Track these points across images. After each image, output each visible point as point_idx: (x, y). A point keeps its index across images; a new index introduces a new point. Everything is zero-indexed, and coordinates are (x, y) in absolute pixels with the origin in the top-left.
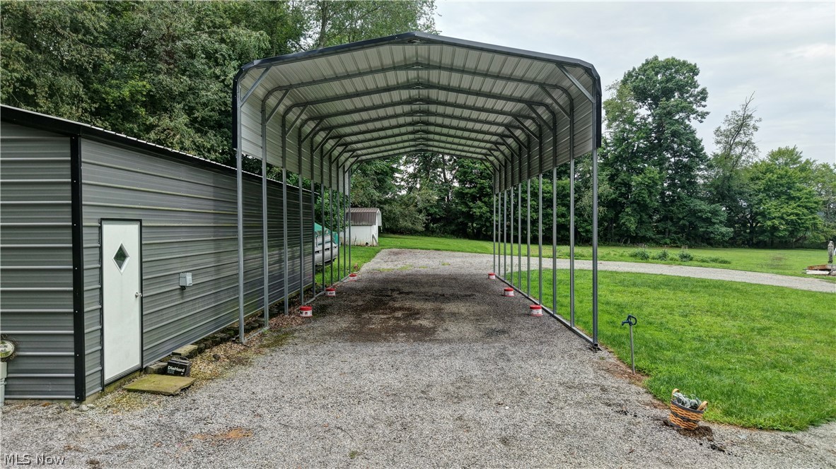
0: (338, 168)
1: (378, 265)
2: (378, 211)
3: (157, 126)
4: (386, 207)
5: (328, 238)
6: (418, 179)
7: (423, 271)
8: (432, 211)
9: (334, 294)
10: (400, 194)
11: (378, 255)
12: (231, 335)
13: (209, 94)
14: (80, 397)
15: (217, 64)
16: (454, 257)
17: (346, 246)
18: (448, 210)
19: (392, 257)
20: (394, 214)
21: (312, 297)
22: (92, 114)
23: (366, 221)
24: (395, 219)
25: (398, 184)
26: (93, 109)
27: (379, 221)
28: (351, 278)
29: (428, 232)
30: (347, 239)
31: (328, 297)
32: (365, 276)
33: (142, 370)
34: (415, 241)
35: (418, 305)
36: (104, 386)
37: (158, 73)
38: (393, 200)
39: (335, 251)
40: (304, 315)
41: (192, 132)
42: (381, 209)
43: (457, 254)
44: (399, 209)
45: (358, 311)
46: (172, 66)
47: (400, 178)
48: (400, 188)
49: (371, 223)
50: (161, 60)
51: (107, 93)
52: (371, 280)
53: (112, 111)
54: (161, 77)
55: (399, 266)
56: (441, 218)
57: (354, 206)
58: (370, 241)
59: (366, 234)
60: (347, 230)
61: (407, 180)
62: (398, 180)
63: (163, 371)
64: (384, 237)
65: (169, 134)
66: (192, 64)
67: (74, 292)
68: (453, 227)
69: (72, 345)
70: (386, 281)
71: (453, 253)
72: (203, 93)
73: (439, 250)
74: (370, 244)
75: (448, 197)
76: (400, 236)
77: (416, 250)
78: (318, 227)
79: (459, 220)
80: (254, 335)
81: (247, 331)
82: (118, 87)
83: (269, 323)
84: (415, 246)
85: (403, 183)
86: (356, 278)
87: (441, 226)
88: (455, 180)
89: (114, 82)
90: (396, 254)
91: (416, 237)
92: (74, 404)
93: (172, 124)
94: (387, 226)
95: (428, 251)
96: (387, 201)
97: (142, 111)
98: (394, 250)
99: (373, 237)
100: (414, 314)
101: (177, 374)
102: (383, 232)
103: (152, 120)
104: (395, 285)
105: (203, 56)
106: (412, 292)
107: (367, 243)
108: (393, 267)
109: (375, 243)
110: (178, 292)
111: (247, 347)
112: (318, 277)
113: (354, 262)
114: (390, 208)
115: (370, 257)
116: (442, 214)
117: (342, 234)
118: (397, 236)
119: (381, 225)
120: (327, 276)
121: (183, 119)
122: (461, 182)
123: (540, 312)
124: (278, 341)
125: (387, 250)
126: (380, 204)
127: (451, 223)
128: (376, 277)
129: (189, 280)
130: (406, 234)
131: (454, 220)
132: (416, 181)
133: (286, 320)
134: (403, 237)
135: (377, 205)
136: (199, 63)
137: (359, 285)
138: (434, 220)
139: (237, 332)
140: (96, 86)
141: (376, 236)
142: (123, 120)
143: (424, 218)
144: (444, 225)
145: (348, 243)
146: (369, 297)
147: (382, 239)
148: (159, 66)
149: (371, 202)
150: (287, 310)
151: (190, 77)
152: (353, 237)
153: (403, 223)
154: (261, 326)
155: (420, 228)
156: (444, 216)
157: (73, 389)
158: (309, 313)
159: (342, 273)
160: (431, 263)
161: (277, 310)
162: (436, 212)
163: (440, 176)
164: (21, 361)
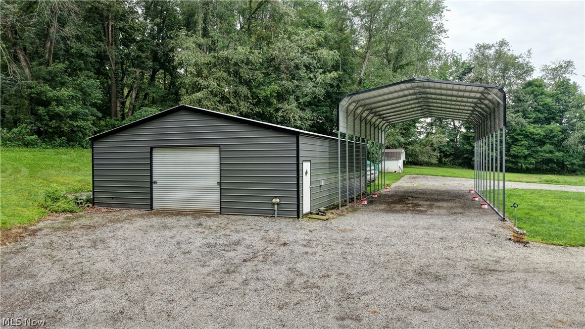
0: (379, 130)
1: (402, 184)
2: (403, 151)
3: (282, 108)
4: (410, 147)
5: (373, 168)
6: (434, 127)
7: (429, 188)
8: (444, 149)
9: (377, 196)
10: (420, 137)
11: (402, 179)
12: (336, 207)
13: (307, 89)
14: (298, 217)
15: (311, 72)
16: (454, 180)
17: (382, 173)
18: (456, 149)
19: (412, 180)
20: (416, 152)
21: (366, 197)
22: (253, 105)
23: (395, 157)
24: (416, 156)
25: (419, 130)
26: (254, 103)
27: (403, 157)
28: (385, 190)
29: (441, 164)
30: (383, 169)
31: (373, 198)
32: (394, 189)
33: (311, 213)
34: (430, 170)
35: (421, 203)
36: (303, 215)
37: (282, 80)
38: (415, 141)
39: (377, 175)
40: (363, 203)
41: (298, 110)
42: (406, 148)
43: (457, 179)
44: (419, 148)
45: (389, 203)
46: (288, 75)
47: (420, 126)
48: (420, 133)
49: (398, 158)
50: (283, 72)
51: (259, 93)
52: (396, 192)
53: (261, 102)
54: (283, 82)
55: (415, 185)
56: (451, 154)
57: (388, 148)
58: (397, 170)
59: (395, 165)
60: (383, 163)
61: (426, 128)
62: (419, 128)
63: (318, 214)
64: (408, 168)
65: (288, 112)
66: (298, 73)
67: (297, 184)
68: (460, 161)
69: (296, 200)
70: (406, 192)
71: (454, 178)
72: (304, 89)
73: (445, 176)
74: (397, 172)
75: (457, 139)
76: (420, 167)
77: (428, 176)
78: (368, 162)
79: (465, 156)
80: (344, 208)
81: (342, 206)
82: (264, 90)
83: (349, 205)
84: (429, 173)
85: (422, 130)
86: (388, 190)
87: (452, 160)
88: (462, 127)
89: (263, 87)
90: (414, 178)
91: (431, 168)
92: (297, 219)
93: (289, 107)
94: (410, 160)
95: (437, 177)
96: (409, 144)
97: (275, 101)
98: (413, 176)
99: (399, 167)
100: (417, 205)
101: (322, 215)
102: (406, 164)
103: (280, 105)
104: (410, 194)
105: (304, 68)
106: (419, 198)
107: (395, 171)
108: (411, 186)
109: (400, 171)
110: (319, 187)
111: (342, 211)
112: (368, 189)
113: (387, 182)
114: (412, 148)
115: (397, 180)
116: (452, 151)
117: (380, 165)
118: (417, 167)
119: (405, 159)
120: (373, 188)
121: (295, 104)
122: (468, 128)
123: (486, 206)
124: (355, 210)
125: (408, 176)
126: (405, 146)
127: (459, 157)
128: (400, 190)
129: (323, 183)
130: (424, 166)
131: (461, 155)
132: (433, 128)
133: (355, 204)
134: (422, 167)
135: (404, 145)
136: (302, 73)
137: (389, 194)
138: (446, 156)
139: (338, 206)
140: (254, 90)
141: (402, 167)
142: (266, 107)
143: (438, 155)
144: (454, 159)
145: (383, 171)
146: (395, 198)
147: (406, 169)
148: (282, 76)
149: (399, 144)
150: (355, 201)
151: (297, 80)
152: (386, 167)
153: (421, 158)
154: (346, 205)
155: (435, 161)
156: (453, 152)
157: (296, 214)
158: (366, 203)
159: (380, 187)
160: (436, 184)
161: (352, 200)
162: (447, 150)
163: (450, 124)
164: (281, 205)
